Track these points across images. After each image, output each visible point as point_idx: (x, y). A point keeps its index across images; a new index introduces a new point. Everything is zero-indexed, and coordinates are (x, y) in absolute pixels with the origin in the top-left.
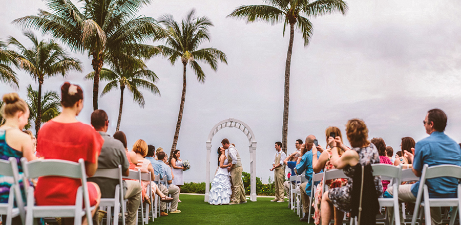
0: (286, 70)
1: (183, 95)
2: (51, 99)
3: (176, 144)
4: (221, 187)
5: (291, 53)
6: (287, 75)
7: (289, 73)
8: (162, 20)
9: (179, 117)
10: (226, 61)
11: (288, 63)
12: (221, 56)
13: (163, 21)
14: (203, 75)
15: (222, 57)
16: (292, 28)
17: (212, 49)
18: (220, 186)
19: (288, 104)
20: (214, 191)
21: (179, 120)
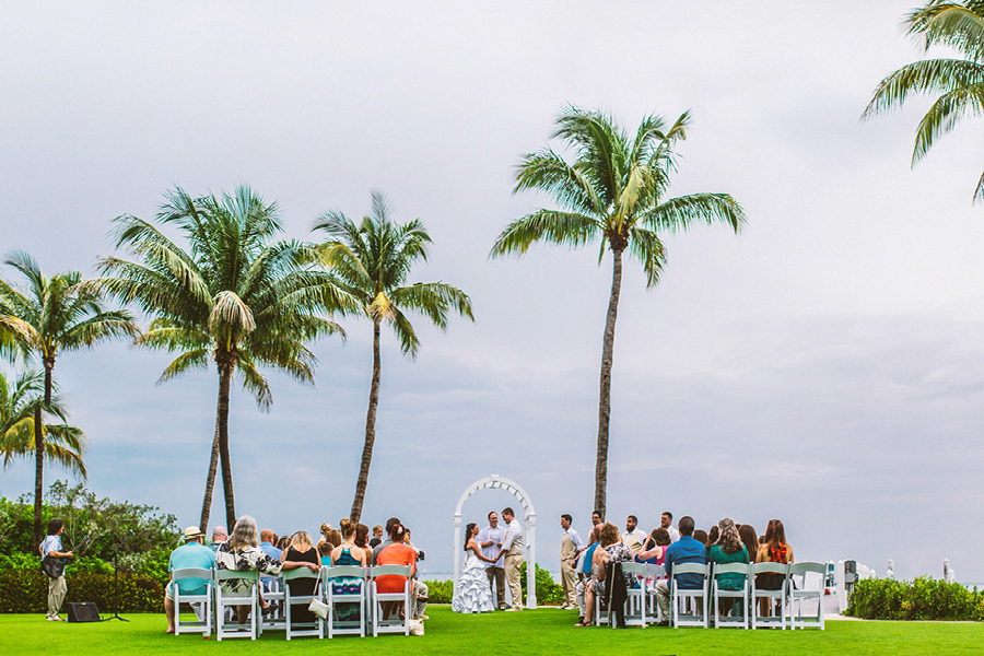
0: (604, 352)
1: (374, 389)
2: (36, 388)
3: (362, 498)
4: (476, 587)
5: (615, 316)
6: (607, 363)
7: (611, 360)
8: (323, 223)
9: (367, 439)
10: (471, 314)
11: (609, 338)
12: (462, 304)
13: (326, 226)
14: (415, 340)
15: (464, 305)
16: (617, 260)
17: (440, 286)
18: (474, 586)
19: (608, 419)
20: (465, 595)
21: (367, 444)
